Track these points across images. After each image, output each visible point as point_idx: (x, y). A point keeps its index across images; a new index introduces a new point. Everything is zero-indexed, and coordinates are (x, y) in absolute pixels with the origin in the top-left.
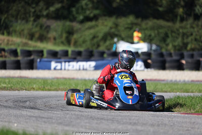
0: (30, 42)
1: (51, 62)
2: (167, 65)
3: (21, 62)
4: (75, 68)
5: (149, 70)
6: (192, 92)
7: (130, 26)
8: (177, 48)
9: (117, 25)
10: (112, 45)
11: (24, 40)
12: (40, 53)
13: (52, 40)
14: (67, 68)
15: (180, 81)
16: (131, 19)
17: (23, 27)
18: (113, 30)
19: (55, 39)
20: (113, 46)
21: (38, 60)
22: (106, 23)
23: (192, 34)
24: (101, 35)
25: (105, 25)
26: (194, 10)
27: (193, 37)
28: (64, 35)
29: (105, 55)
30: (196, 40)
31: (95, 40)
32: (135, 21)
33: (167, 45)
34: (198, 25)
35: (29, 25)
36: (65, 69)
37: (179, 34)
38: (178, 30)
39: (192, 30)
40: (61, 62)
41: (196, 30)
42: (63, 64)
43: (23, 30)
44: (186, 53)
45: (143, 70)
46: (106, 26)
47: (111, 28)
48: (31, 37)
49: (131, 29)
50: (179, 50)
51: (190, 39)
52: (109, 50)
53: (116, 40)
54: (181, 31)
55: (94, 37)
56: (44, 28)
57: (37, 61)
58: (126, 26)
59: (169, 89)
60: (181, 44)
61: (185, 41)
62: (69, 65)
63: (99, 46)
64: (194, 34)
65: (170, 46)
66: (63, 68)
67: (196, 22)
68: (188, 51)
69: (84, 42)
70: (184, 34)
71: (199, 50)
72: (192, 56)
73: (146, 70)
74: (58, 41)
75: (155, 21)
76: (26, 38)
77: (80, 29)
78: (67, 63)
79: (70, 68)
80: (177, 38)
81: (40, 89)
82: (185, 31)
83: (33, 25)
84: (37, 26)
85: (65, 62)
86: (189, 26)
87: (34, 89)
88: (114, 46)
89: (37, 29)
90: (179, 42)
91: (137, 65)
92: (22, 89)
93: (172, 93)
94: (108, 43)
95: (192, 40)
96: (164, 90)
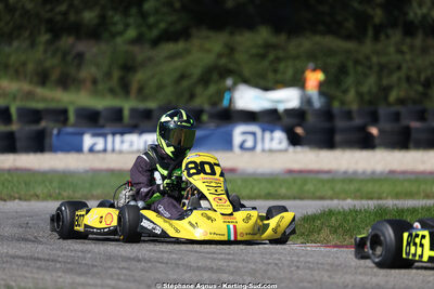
0: (40, 91)
1: (82, 134)
2: (338, 138)
3: (17, 135)
4: (135, 148)
5: (299, 148)
6: (380, 198)
7: (262, 51)
8: (367, 98)
9: (231, 50)
10: (220, 94)
11: (26, 87)
12: (61, 115)
13: (89, 84)
14: (117, 146)
15: (364, 173)
16: (264, 34)
17: (23, 57)
18: (223, 61)
19: (95, 82)
20: (223, 97)
21: (55, 132)
22: (208, 45)
23: (399, 68)
24: (197, 72)
25: (205, 49)
26: (406, 14)
27: (402, 74)
28: (116, 74)
29: (205, 117)
30: (408, 79)
31: (185, 84)
32: (274, 40)
33: (345, 92)
34: (412, 47)
35: (39, 53)
36: (113, 150)
37: (370, 68)
38: (368, 58)
39: (399, 57)
40: (104, 136)
41: (408, 57)
42: (110, 138)
43: (24, 64)
44: (383, 111)
45: (286, 150)
46: (209, 51)
47: (220, 56)
48: (43, 78)
49: (263, 57)
50: (370, 103)
51: (394, 78)
52: (214, 104)
53: (229, 82)
54: (375, 59)
55: (183, 77)
56: (69, 58)
57: (51, 134)
58: (254, 51)
59: (330, 193)
60: (374, 89)
61: (385, 82)
62: (122, 142)
63: (192, 96)
64: (404, 66)
65: (351, 95)
66: (109, 147)
67: (408, 40)
68: (389, 104)
69: (160, 87)
70: (382, 67)
71: (415, 102)
72: (397, 117)
73: (291, 149)
74: (101, 87)
75: (318, 38)
76: (31, 82)
77: (150, 59)
78: (118, 138)
79: (125, 147)
80: (366, 76)
81: (50, 196)
82: (384, 60)
83: (45, 51)
84: (54, 54)
85: (114, 134)
86: (392, 49)
87: (37, 197)
88: (227, 96)
89: (56, 61)
90: (370, 84)
91: (272, 139)
92: (12, 198)
93: (336, 202)
94: (212, 89)
95: (399, 79)
96: (318, 194)
